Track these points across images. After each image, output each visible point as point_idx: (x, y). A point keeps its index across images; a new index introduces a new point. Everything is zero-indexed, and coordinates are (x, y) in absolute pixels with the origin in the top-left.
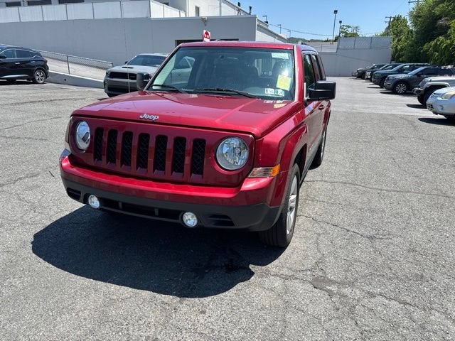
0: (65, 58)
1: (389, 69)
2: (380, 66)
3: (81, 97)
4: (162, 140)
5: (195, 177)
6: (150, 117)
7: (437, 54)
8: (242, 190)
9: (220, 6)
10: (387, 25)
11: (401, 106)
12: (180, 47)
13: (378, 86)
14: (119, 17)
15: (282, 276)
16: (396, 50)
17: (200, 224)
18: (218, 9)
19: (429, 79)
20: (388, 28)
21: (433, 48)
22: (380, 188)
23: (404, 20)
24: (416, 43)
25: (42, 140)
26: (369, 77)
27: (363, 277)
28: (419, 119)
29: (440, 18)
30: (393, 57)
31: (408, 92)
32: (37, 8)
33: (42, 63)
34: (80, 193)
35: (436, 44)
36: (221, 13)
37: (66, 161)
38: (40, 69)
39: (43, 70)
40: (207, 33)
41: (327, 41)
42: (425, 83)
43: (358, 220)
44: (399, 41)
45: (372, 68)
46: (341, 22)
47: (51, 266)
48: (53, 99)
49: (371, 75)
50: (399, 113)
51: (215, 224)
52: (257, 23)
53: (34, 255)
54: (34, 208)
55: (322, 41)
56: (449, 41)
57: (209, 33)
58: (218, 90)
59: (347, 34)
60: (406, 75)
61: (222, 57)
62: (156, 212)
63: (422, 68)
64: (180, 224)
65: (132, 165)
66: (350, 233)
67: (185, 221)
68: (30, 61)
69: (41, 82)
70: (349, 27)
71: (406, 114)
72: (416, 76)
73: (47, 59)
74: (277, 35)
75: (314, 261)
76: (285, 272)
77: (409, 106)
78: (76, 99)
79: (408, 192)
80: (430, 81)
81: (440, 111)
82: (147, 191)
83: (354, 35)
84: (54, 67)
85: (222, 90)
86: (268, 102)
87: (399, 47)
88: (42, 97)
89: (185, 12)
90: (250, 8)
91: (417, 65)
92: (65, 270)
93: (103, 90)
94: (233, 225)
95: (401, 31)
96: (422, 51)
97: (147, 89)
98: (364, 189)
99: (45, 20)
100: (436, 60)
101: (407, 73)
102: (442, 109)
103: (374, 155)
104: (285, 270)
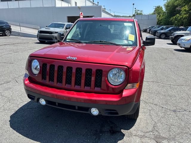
0: (19, 25)
1: (157, 28)
2: (153, 27)
3: (27, 42)
4: (79, 70)
5: (97, 89)
6: (72, 58)
7: (176, 22)
8: (123, 96)
9: (86, 2)
10: (154, 10)
11: (164, 44)
12: (78, 21)
13: (153, 35)
14: (42, 6)
15: (139, 136)
16: (159, 20)
17: (100, 114)
18: (85, 3)
19: (176, 32)
20: (155, 11)
21: (175, 19)
22: (169, 84)
23: (161, 8)
24: (167, 17)
25: (11, 63)
26: (149, 31)
27: (178, 134)
28: (174, 50)
29: (177, 7)
30: (157, 23)
31: (166, 38)
32: (6, 3)
33: (9, 27)
34: (35, 97)
35: (176, 18)
36: (86, 5)
37: (27, 80)
38: (8, 29)
39: (9, 30)
40: (81, 14)
41: (130, 16)
42: (174, 34)
43: (165, 101)
44: (160, 16)
45: (149, 28)
46: (135, 9)
47: (20, 135)
48: (14, 43)
49: (150, 31)
50: (165, 47)
51: (109, 114)
52: (102, 9)
53: (11, 129)
54: (9, 101)
55: (128, 17)
56: (181, 16)
57: (83, 13)
58: (100, 41)
59: (138, 13)
60: (165, 31)
61: (101, 25)
62: (77, 108)
63: (171, 28)
64: (89, 114)
65: (63, 83)
66: (164, 109)
67: (92, 112)
68: (3, 26)
69: (8, 35)
70: (138, 11)
71: (168, 47)
72: (169, 31)
73: (11, 25)
74: (110, 14)
75: (152, 126)
76: (140, 133)
77: (168, 44)
78: (25, 43)
79: (182, 86)
80: (177, 33)
81: (184, 46)
82: (72, 98)
83: (141, 14)
84: (14, 28)
85: (102, 42)
86: (125, 47)
87: (160, 19)
88: (9, 42)
89: (71, 4)
90: (98, 2)
91: (169, 27)
92: (28, 137)
93: (37, 39)
94: (118, 114)
95: (160, 12)
96: (170, 20)
97: (64, 41)
98: (162, 84)
99: (9, 8)
100: (176, 24)
101: (165, 30)
102: (184, 45)
103: (161, 67)
104: (140, 132)
